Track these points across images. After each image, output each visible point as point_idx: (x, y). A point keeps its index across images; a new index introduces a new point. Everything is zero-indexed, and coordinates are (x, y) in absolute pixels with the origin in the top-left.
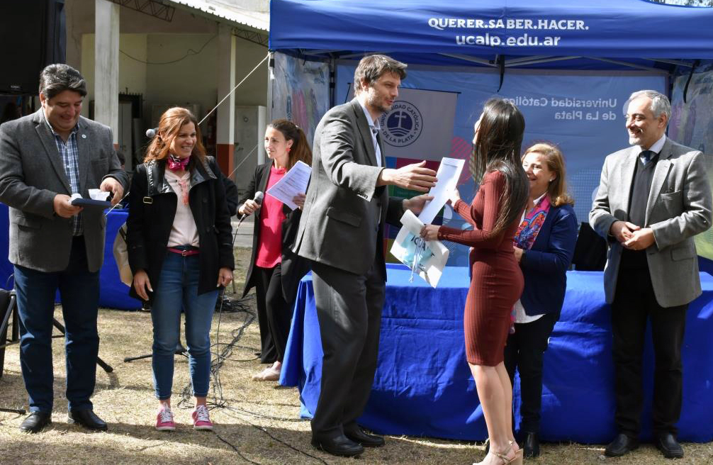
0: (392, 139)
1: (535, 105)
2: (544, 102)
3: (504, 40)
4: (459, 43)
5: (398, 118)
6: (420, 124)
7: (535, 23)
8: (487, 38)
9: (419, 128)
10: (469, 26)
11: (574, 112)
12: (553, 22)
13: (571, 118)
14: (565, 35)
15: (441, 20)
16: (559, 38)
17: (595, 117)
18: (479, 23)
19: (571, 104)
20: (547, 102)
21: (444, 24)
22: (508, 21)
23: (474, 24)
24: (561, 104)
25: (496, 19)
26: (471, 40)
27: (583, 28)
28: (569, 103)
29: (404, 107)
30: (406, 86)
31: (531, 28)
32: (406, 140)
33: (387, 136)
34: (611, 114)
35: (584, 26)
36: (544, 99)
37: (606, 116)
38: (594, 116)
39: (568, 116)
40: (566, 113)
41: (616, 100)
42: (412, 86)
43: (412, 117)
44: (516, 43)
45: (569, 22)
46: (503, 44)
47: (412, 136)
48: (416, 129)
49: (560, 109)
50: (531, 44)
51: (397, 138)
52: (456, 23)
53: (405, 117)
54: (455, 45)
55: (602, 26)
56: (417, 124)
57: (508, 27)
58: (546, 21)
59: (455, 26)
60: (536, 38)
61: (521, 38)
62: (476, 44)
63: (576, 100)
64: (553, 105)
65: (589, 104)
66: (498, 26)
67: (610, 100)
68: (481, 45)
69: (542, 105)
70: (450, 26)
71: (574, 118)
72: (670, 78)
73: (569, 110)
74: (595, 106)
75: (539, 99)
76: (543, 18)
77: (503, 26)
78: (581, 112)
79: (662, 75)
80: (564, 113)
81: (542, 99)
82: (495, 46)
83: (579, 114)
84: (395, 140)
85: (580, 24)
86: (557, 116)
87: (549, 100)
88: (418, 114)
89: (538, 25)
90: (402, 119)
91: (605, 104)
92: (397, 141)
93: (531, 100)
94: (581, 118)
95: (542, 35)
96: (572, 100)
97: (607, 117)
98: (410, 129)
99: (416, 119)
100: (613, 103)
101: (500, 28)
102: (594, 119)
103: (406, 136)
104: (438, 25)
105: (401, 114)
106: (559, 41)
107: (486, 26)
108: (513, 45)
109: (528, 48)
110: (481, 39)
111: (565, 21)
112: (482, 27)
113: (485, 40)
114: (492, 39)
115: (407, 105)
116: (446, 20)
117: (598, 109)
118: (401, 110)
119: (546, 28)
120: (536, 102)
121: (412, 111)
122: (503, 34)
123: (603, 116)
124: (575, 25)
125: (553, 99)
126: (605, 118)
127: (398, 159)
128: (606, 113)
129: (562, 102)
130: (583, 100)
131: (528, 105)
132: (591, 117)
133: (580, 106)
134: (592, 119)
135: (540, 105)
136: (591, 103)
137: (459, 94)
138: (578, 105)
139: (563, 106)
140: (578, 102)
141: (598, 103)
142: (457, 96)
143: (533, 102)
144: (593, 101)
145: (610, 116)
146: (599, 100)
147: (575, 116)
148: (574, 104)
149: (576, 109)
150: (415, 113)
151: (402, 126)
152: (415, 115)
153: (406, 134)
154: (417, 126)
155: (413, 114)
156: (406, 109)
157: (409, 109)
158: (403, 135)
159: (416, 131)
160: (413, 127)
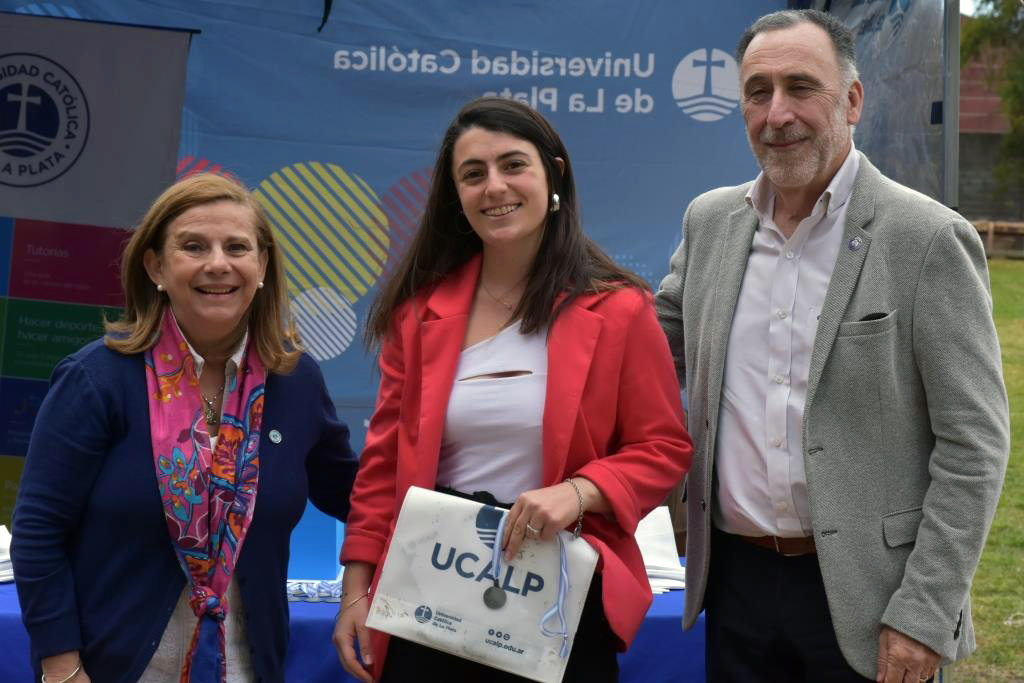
1: (424, 69)
2: (449, 62)
5: (17, 104)
6: (82, 122)
9: (80, 134)
11: (534, 90)
17: (595, 104)
19: (527, 67)
20: (457, 61)
24: (497, 66)
28: (520, 66)
29: (34, 71)
30: (55, 12)
32: (42, 167)
34: (639, 97)
36: (451, 52)
37: (624, 103)
38: (591, 100)
41: (651, 57)
42: (73, 13)
43: (57, 99)
47: (58, 156)
48: (71, 136)
51: (15, 162)
53: (37, 100)
56: (73, 120)
63: (540, 56)
64: (475, 70)
65: (577, 67)
67: (637, 57)
69: (444, 70)
73: (521, 84)
74: (594, 73)
75: (437, 53)
78: (554, 92)
81: (444, 53)
83: (548, 96)
84: (7, 168)
87: (466, 56)
88: (74, 91)
90: (30, 105)
91: (622, 67)
92: (15, 168)
93: (414, 56)
94: (554, 108)
96: (530, 58)
97: (629, 104)
98: (53, 134)
99: (70, 107)
100: (644, 67)
102: (591, 109)
103: (40, 157)
105: (25, 90)
115: (44, 66)
117: (601, 80)
118: (25, 81)
120: (424, 63)
121: (57, 84)
123: (618, 102)
125: (475, 53)
126: (623, 107)
127: (20, 222)
128: (624, 92)
129: (501, 62)
130: (560, 57)
131: (406, 69)
132: (582, 104)
133: (551, 72)
134: (585, 110)
135: (438, 71)
136: (582, 66)
137: (194, 36)
138: (547, 70)
139: (503, 73)
140: (546, 63)
141: (603, 66)
142: (190, 40)
143: (419, 61)
144: (589, 60)
145: (636, 103)
146: (605, 58)
147: (539, 102)
148: (535, 68)
149: (541, 82)
150: (66, 89)
151: (29, 127)
152: (67, 96)
153: (41, 150)
154: (72, 126)
155: (60, 93)
156: (41, 76)
157: (49, 78)
158: (32, 154)
159: (69, 141)
160: (62, 131)
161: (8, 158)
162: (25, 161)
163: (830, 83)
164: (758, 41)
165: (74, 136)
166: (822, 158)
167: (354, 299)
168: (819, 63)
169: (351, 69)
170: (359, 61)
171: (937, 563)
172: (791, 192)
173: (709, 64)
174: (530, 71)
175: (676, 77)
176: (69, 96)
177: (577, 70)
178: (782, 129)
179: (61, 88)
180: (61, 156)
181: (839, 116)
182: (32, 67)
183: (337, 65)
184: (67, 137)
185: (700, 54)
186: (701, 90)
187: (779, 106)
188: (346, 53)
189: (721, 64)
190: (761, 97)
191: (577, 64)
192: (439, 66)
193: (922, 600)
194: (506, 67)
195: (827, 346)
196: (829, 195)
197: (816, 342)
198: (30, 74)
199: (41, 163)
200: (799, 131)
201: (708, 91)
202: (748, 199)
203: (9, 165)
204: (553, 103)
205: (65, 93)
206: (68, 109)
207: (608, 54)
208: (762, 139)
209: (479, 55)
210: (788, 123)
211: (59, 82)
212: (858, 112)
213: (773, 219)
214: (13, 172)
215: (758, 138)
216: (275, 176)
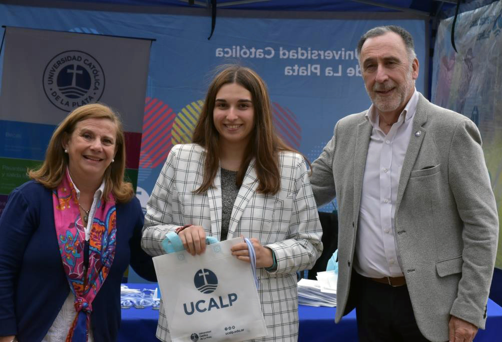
0: (64, 102)
1: (258, 56)
2: (269, 53)
5: (72, 74)
6: (102, 82)
9: (101, 87)
11: (309, 65)
13: (305, 74)
17: (337, 72)
19: (306, 55)
20: (273, 52)
24: (292, 54)
28: (303, 54)
29: (79, 59)
30: (87, 31)
32: (83, 103)
33: (57, 98)
34: (358, 69)
37: (351, 72)
38: (335, 70)
39: (302, 71)
40: (299, 67)
42: (95, 32)
43: (90, 72)
48: (96, 88)
49: (291, 62)
51: (71, 101)
53: (81, 72)
56: (97, 81)
63: (311, 50)
67: (356, 50)
69: (267, 57)
71: (309, 74)
72: (431, 22)
73: (303, 63)
74: (337, 58)
75: (264, 49)
78: (318, 66)
79: (421, 18)
80: (296, 67)
81: (266, 49)
83: (316, 68)
84: (67, 104)
86: (287, 71)
88: (98, 68)
90: (77, 74)
91: (350, 55)
92: (71, 104)
93: (253, 50)
94: (319, 74)
96: (307, 51)
97: (353, 72)
99: (96, 75)
102: (335, 75)
103: (82, 98)
105: (75, 68)
115: (84, 57)
117: (340, 61)
118: (75, 63)
120: (258, 53)
121: (90, 65)
123: (348, 71)
125: (281, 48)
126: (350, 73)
128: (351, 67)
129: (293, 53)
130: (321, 50)
131: (249, 56)
132: (332, 73)
133: (317, 58)
134: (333, 75)
135: (264, 57)
136: (331, 55)
137: (153, 42)
138: (315, 56)
139: (295, 57)
140: (315, 53)
141: (341, 54)
142: (151, 44)
143: (255, 53)
144: (334, 52)
145: (356, 72)
146: (341, 51)
147: (311, 72)
148: (309, 55)
149: (312, 62)
150: (94, 67)
151: (77, 84)
152: (94, 70)
153: (83, 95)
154: (97, 84)
155: (92, 69)
156: (82, 61)
157: (86, 62)
158: (78, 97)
159: (96, 91)
160: (92, 86)
161: (66, 99)
162: (75, 100)
163: (404, 60)
164: (368, 42)
165: (98, 89)
166: (403, 97)
168: (399, 51)
169: (224, 56)
170: (227, 53)
171: (473, 284)
172: (388, 114)
174: (307, 56)
176: (96, 70)
177: (329, 56)
178: (383, 83)
179: (92, 66)
180: (92, 98)
181: (409, 76)
182: (79, 57)
183: (217, 55)
184: (95, 89)
187: (381, 73)
188: (222, 50)
190: (372, 68)
191: (329, 54)
192: (264, 55)
193: (468, 302)
194: (295, 54)
195: (405, 182)
196: (406, 111)
197: (400, 181)
198: (78, 60)
199: (83, 101)
200: (390, 84)
202: (367, 117)
203: (68, 102)
204: (318, 72)
205: (94, 69)
206: (95, 76)
207: (343, 49)
208: (374, 90)
209: (283, 49)
210: (386, 81)
211: (91, 64)
212: (417, 73)
213: (379, 125)
214: (70, 105)
215: (372, 89)
216: (188, 106)
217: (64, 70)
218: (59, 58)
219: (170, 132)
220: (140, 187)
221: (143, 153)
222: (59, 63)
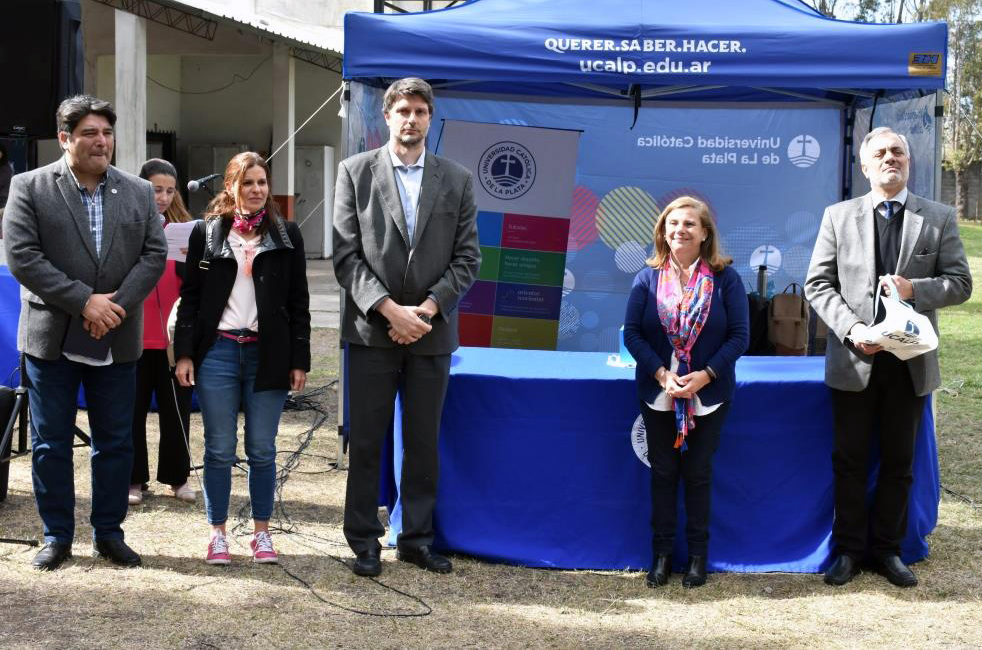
0: (498, 190)
1: (677, 145)
3: (640, 65)
4: (584, 70)
6: (533, 170)
7: (679, 45)
8: (619, 63)
9: (532, 177)
10: (596, 48)
11: (726, 154)
12: (702, 42)
13: (722, 162)
14: (717, 60)
15: (561, 41)
16: (709, 63)
17: (753, 160)
18: (609, 45)
19: (723, 144)
20: (692, 141)
21: (564, 46)
22: (645, 42)
23: (603, 45)
24: (710, 143)
25: (630, 39)
26: (599, 66)
27: (739, 51)
28: (720, 143)
29: (512, 150)
31: (674, 50)
32: (516, 190)
33: (492, 186)
34: (773, 157)
35: (741, 48)
36: (690, 138)
37: (766, 160)
38: (751, 159)
39: (718, 159)
40: (717, 155)
41: (778, 139)
42: (524, 124)
43: (523, 162)
44: (655, 70)
45: (722, 43)
46: (639, 71)
47: (523, 186)
48: (528, 177)
49: (708, 151)
50: (674, 70)
51: (504, 189)
52: (580, 45)
53: (514, 162)
54: (578, 72)
55: (762, 47)
56: (529, 170)
57: (646, 49)
58: (693, 42)
59: (578, 48)
60: (680, 64)
61: (661, 63)
62: (604, 71)
63: (729, 139)
65: (745, 144)
66: (632, 48)
67: (772, 139)
68: (612, 72)
69: (686, 146)
70: (573, 48)
71: (726, 162)
72: (846, 111)
73: (720, 151)
74: (753, 147)
75: (683, 138)
76: (689, 37)
77: (638, 48)
78: (735, 155)
79: (836, 107)
80: (713, 156)
81: (686, 138)
82: (629, 73)
83: (732, 157)
84: (501, 191)
85: (735, 46)
86: (705, 159)
88: (530, 158)
89: (682, 47)
90: (510, 164)
91: (765, 144)
92: (504, 192)
93: (673, 139)
94: (735, 162)
95: (687, 59)
96: (724, 140)
97: (768, 160)
98: (520, 177)
99: (528, 164)
100: (775, 143)
101: (635, 51)
102: (751, 162)
103: (515, 186)
104: (558, 48)
105: (508, 157)
106: (709, 67)
107: (618, 49)
108: (652, 71)
109: (671, 76)
110: (611, 65)
111: (716, 42)
112: (613, 49)
113: (616, 65)
114: (625, 64)
115: (517, 147)
116: (568, 41)
117: (756, 149)
118: (509, 154)
119: (693, 50)
120: (678, 143)
121: (522, 155)
122: (639, 58)
123: (763, 159)
124: (729, 46)
125: (700, 138)
127: (505, 215)
128: (766, 155)
130: (737, 139)
131: (669, 145)
132: (747, 160)
133: (734, 146)
134: (749, 163)
135: (684, 146)
136: (748, 143)
137: (582, 133)
138: (732, 145)
139: (712, 146)
140: (731, 142)
141: (757, 143)
142: (580, 134)
143: (675, 142)
144: (751, 141)
145: (772, 160)
146: (757, 140)
147: (728, 160)
148: (726, 144)
149: (729, 150)
151: (510, 174)
152: (526, 160)
153: (515, 183)
154: (529, 173)
155: (523, 158)
156: (515, 151)
157: (519, 152)
158: (511, 185)
159: (527, 180)
160: (524, 175)
161: (501, 187)
162: (509, 188)
167: (645, 246)
169: (645, 145)
170: (648, 142)
173: (804, 142)
175: (790, 148)
176: (528, 160)
179: (524, 156)
182: (512, 148)
183: (639, 144)
184: (526, 178)
185: (801, 138)
186: (801, 154)
188: (643, 139)
189: (810, 142)
191: (745, 142)
192: (684, 144)
201: (804, 154)
204: (734, 160)
205: (526, 158)
206: (527, 166)
207: (759, 138)
209: (702, 138)
216: (611, 193)
217: (499, 159)
218: (493, 149)
219: (594, 217)
220: (569, 269)
221: (570, 238)
222: (493, 153)
